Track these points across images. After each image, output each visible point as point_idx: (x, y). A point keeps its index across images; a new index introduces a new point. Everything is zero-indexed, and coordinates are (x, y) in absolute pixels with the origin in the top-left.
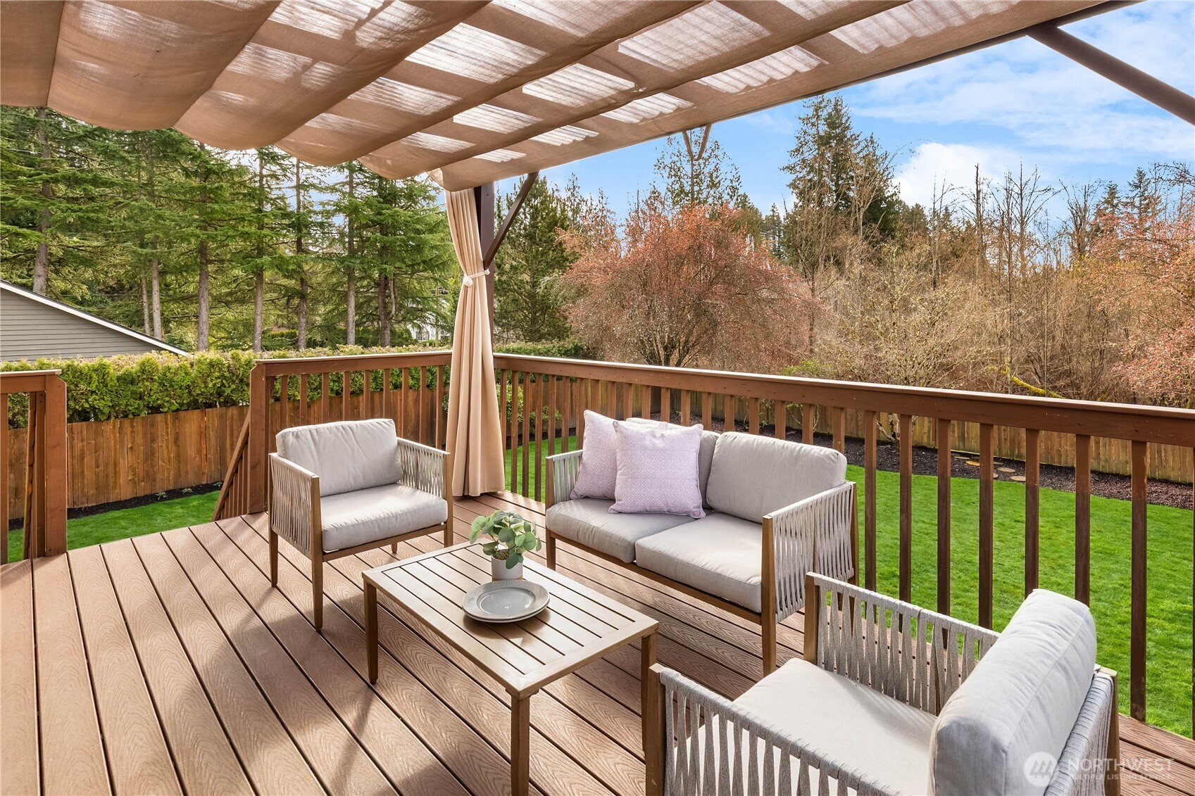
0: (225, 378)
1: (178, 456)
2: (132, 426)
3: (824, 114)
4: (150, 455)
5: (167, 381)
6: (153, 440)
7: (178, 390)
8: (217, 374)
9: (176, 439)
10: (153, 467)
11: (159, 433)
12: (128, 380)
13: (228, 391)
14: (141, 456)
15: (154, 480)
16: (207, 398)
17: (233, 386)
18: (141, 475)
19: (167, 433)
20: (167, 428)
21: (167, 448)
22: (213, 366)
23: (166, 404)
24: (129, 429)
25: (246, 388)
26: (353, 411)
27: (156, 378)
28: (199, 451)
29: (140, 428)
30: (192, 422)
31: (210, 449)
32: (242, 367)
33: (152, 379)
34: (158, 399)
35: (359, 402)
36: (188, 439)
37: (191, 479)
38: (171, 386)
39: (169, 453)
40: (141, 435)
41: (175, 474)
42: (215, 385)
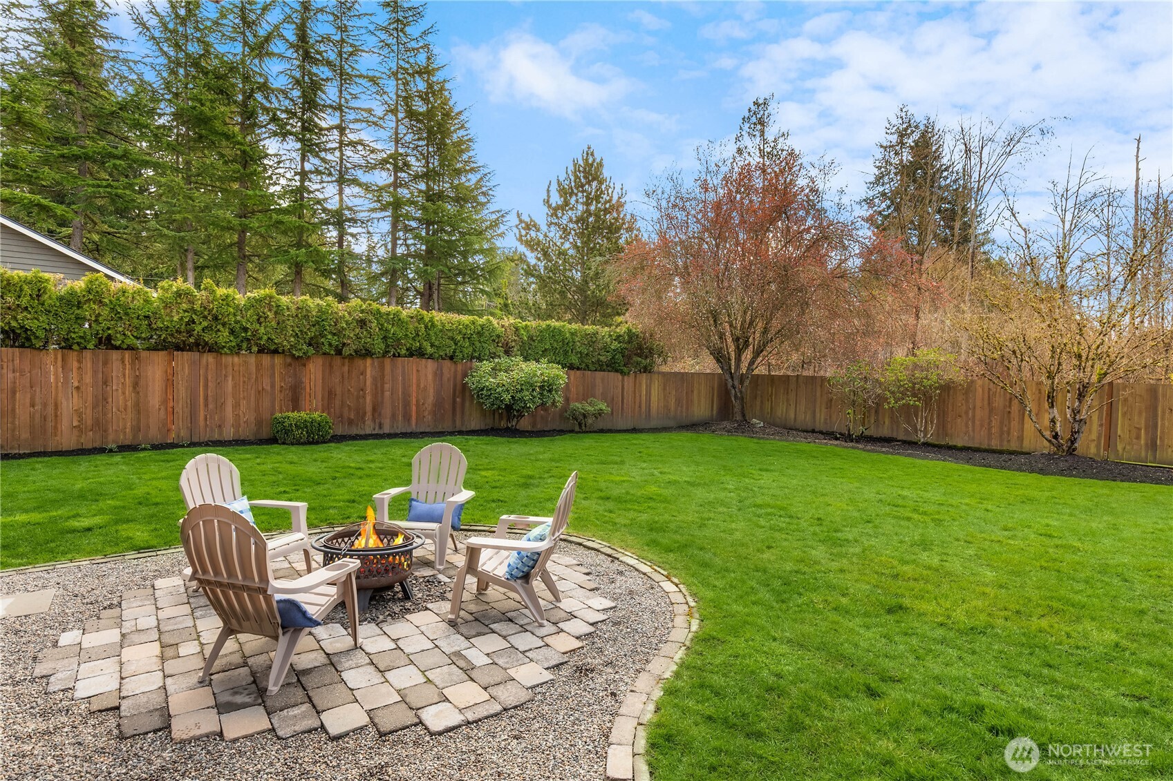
0: (195, 312)
1: (137, 405)
2: (79, 361)
3: (910, 141)
4: (101, 401)
5: (120, 310)
6: (105, 383)
7: (135, 321)
8: (185, 306)
9: (136, 385)
10: (105, 414)
11: (114, 374)
12: (72, 302)
13: (198, 328)
14: (90, 399)
15: (105, 431)
16: (172, 335)
17: (205, 324)
18: (89, 422)
19: (124, 375)
20: (124, 369)
21: (124, 393)
22: (180, 295)
23: (118, 335)
24: (75, 364)
25: (222, 329)
26: (358, 378)
27: (106, 301)
28: (165, 402)
29: (89, 365)
30: (156, 367)
31: (178, 402)
32: (216, 300)
33: (100, 302)
34: (109, 328)
35: (365, 366)
36: (150, 384)
37: (154, 434)
38: (127, 314)
39: (126, 401)
40: (90, 374)
41: (132, 428)
42: (181, 319)
